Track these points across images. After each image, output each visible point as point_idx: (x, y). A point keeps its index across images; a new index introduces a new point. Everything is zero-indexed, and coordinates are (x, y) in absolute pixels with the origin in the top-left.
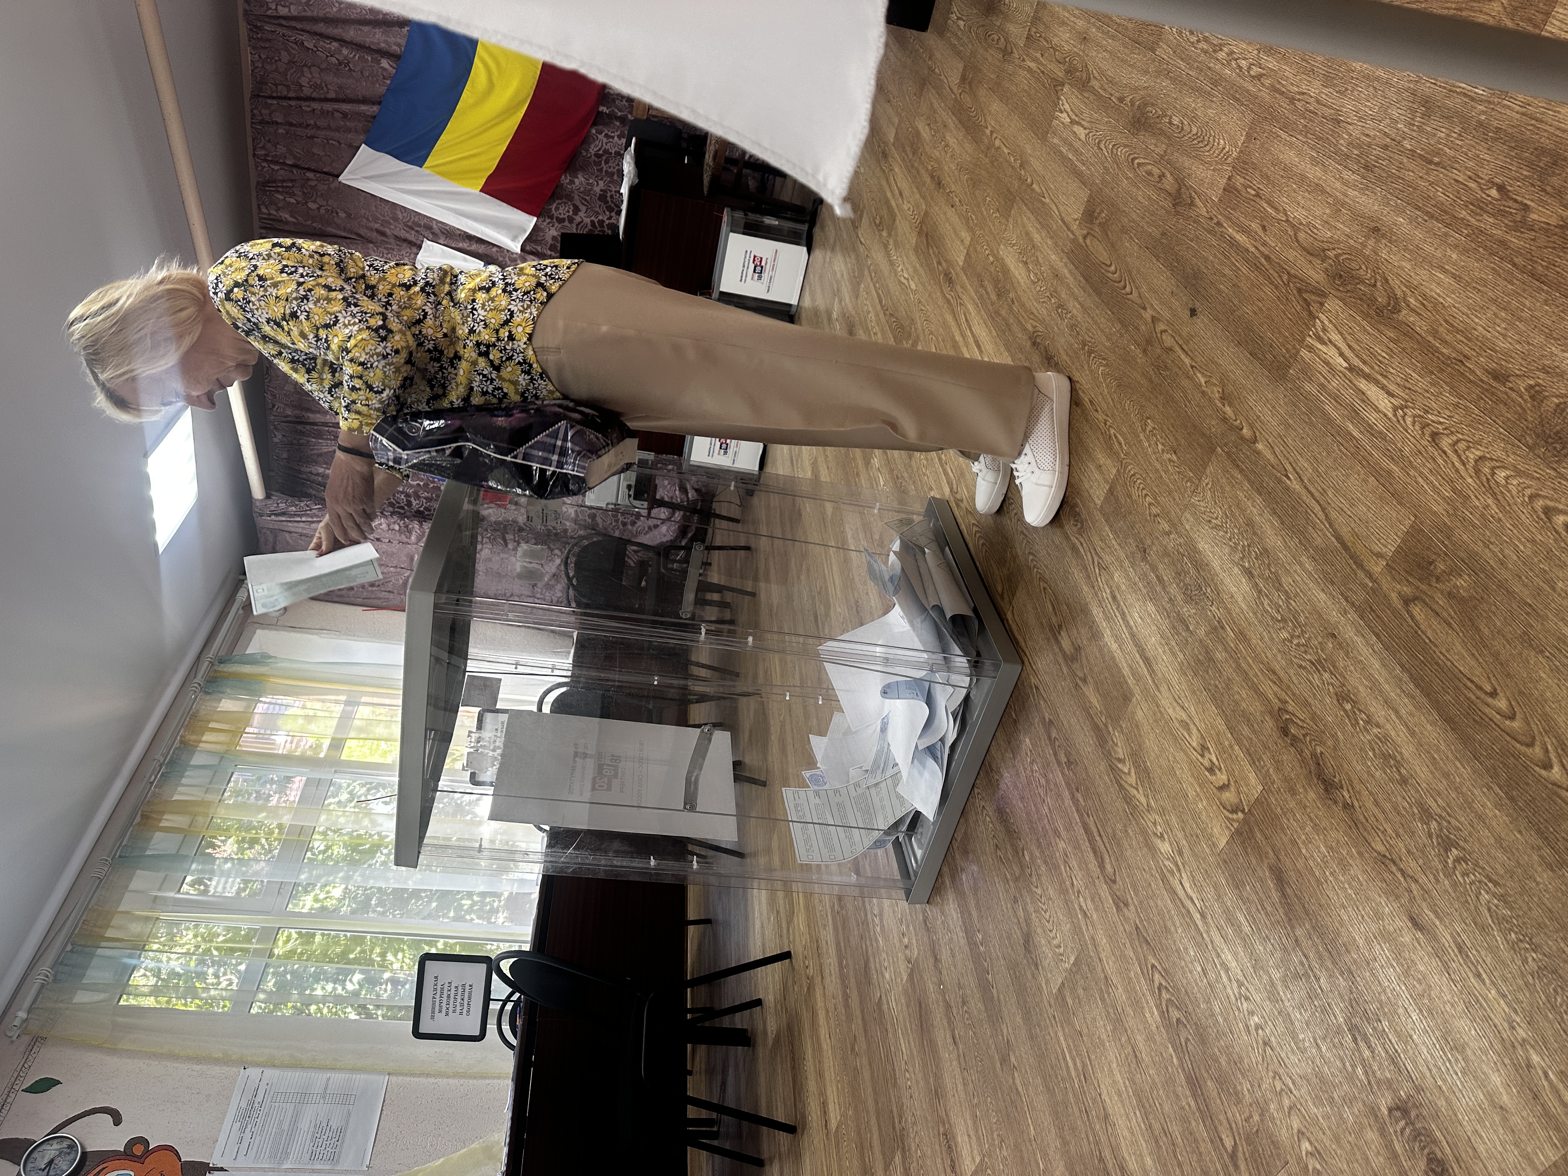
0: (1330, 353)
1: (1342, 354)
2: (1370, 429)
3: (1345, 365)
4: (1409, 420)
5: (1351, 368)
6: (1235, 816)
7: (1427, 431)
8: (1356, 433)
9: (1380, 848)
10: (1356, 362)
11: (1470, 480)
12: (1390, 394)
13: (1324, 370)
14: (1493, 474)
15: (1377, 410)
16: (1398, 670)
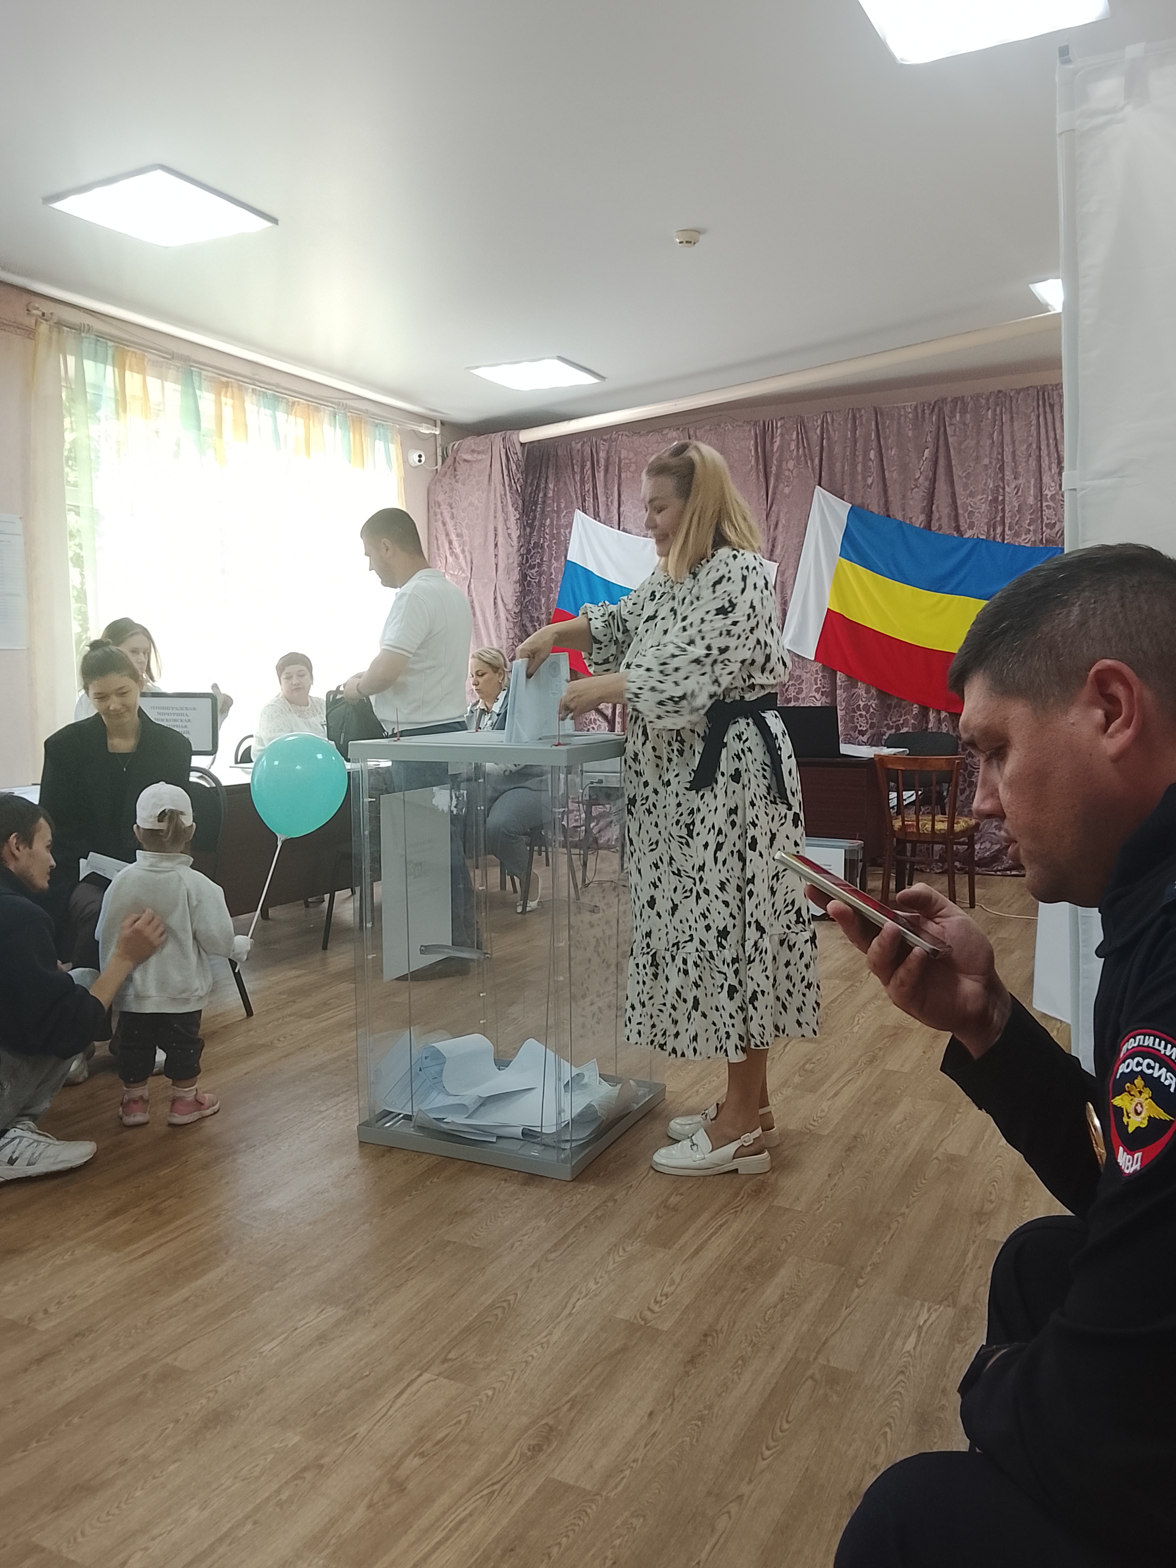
0: (924, 1316)
1: (925, 1321)
2: (891, 1344)
3: (921, 1324)
4: (905, 1359)
5: (920, 1327)
6: (640, 1320)
7: (904, 1369)
8: (887, 1336)
9: (677, 1391)
10: (925, 1329)
11: (887, 1391)
12: (915, 1348)
13: (914, 1314)
14: (896, 1400)
15: (904, 1344)
16: (775, 1381)
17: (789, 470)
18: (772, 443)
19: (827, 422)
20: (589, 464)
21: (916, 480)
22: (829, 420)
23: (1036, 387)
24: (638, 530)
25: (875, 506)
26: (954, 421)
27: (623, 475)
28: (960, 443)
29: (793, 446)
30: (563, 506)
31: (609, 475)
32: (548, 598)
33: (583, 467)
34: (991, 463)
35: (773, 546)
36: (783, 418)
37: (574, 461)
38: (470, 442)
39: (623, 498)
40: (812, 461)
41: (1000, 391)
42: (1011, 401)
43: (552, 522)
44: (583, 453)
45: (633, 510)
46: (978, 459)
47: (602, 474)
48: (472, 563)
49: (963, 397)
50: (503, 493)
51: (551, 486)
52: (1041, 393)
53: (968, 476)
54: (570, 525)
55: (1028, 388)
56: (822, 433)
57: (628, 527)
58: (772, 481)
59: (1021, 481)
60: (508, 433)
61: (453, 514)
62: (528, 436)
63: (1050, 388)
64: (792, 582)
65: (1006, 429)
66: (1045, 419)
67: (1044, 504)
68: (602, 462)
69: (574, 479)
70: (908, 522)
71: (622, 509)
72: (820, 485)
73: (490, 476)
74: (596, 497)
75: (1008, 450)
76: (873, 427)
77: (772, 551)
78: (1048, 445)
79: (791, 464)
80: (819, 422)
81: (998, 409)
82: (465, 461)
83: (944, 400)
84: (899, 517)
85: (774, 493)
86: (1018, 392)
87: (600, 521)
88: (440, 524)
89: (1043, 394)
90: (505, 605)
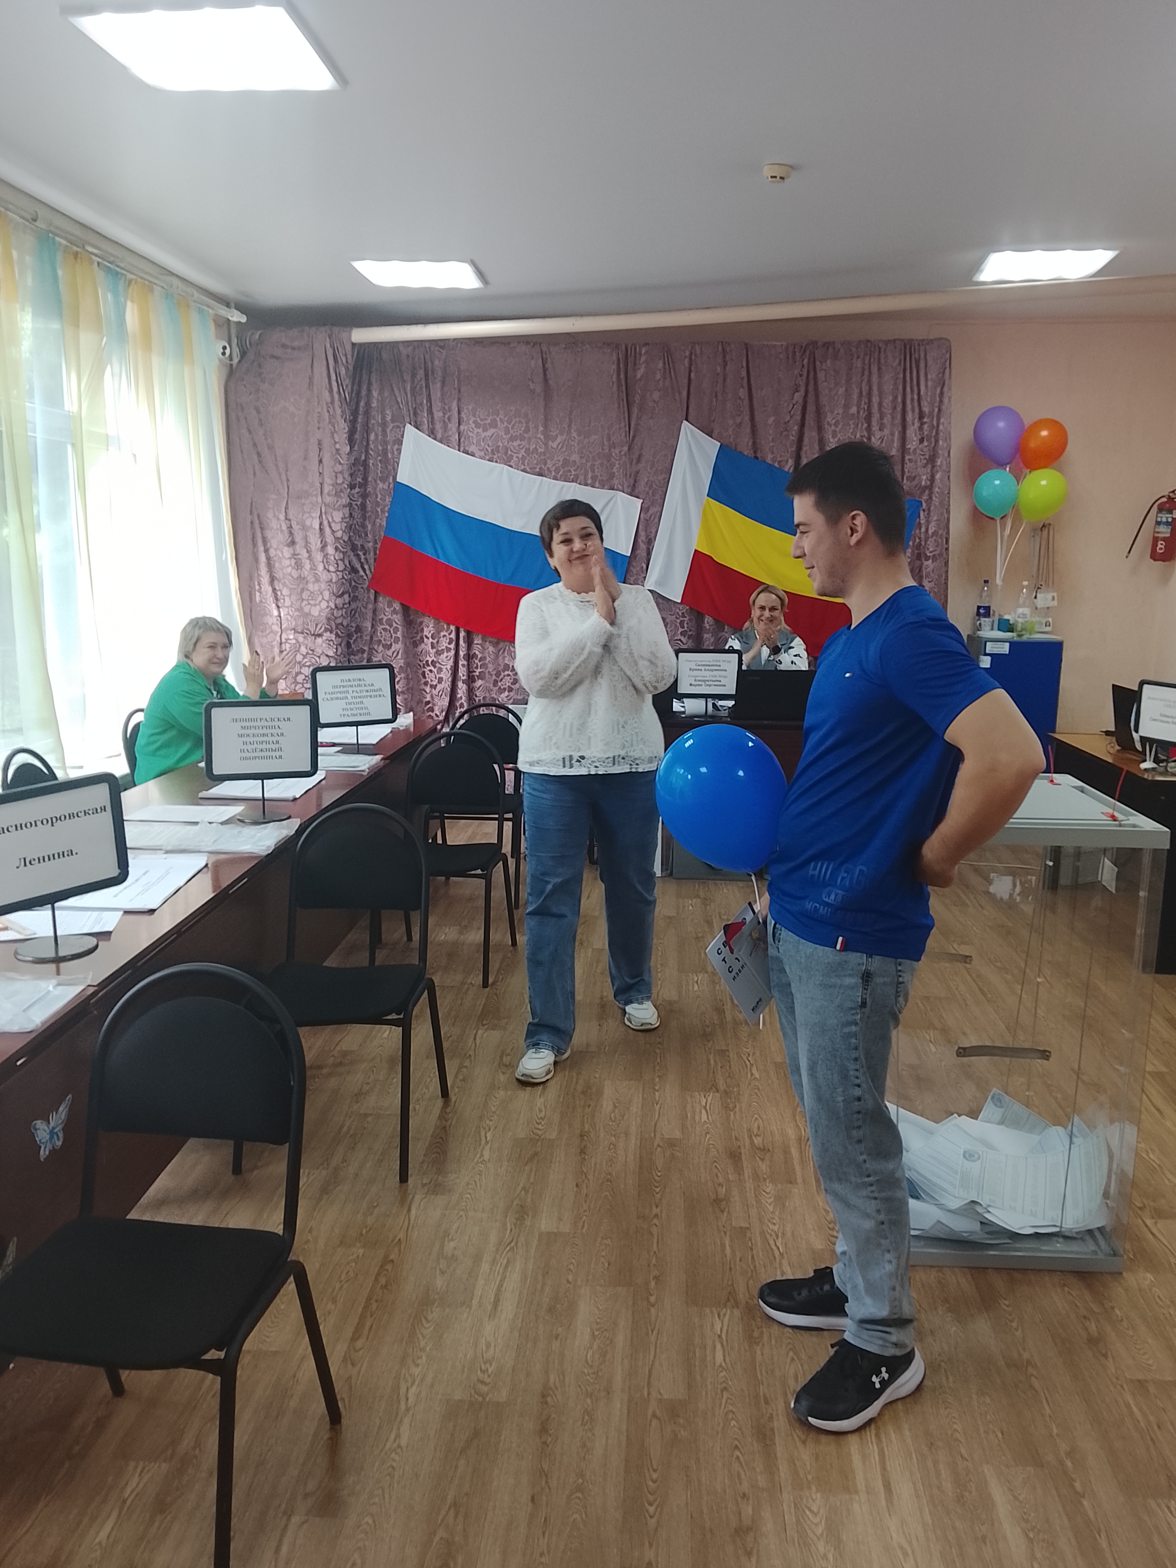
17: (654, 401)
18: (635, 370)
19: (696, 355)
20: (421, 373)
21: (786, 423)
22: (698, 352)
23: (903, 340)
24: (482, 454)
25: (745, 445)
26: (824, 367)
27: (463, 389)
28: (830, 390)
29: (658, 376)
30: (389, 418)
31: (446, 389)
32: (374, 524)
33: (414, 376)
34: (858, 412)
35: (635, 481)
36: (646, 344)
37: (403, 368)
38: (278, 336)
39: (463, 415)
40: (680, 393)
41: (868, 341)
42: (880, 352)
43: (376, 435)
44: (413, 358)
45: (476, 430)
46: (847, 406)
47: (439, 385)
48: (288, 480)
49: (834, 343)
50: (329, 400)
51: (375, 394)
52: (908, 347)
53: (836, 424)
54: (400, 442)
55: (894, 340)
56: (691, 364)
57: (472, 449)
58: (635, 410)
59: (886, 432)
60: (336, 330)
61: (260, 420)
62: (362, 335)
63: (916, 343)
64: (656, 520)
65: (875, 378)
66: (911, 373)
67: (907, 457)
68: (439, 373)
69: (405, 389)
70: (776, 465)
71: (462, 427)
72: (687, 420)
73: (311, 379)
74: (430, 412)
75: (875, 400)
76: (744, 365)
77: (634, 485)
78: (912, 399)
79: (656, 395)
80: (687, 353)
81: (867, 358)
82: (273, 357)
83: (814, 343)
84: (769, 459)
85: (637, 425)
86: (887, 342)
87: (435, 439)
88: (244, 431)
89: (910, 348)
90: (333, 532)
